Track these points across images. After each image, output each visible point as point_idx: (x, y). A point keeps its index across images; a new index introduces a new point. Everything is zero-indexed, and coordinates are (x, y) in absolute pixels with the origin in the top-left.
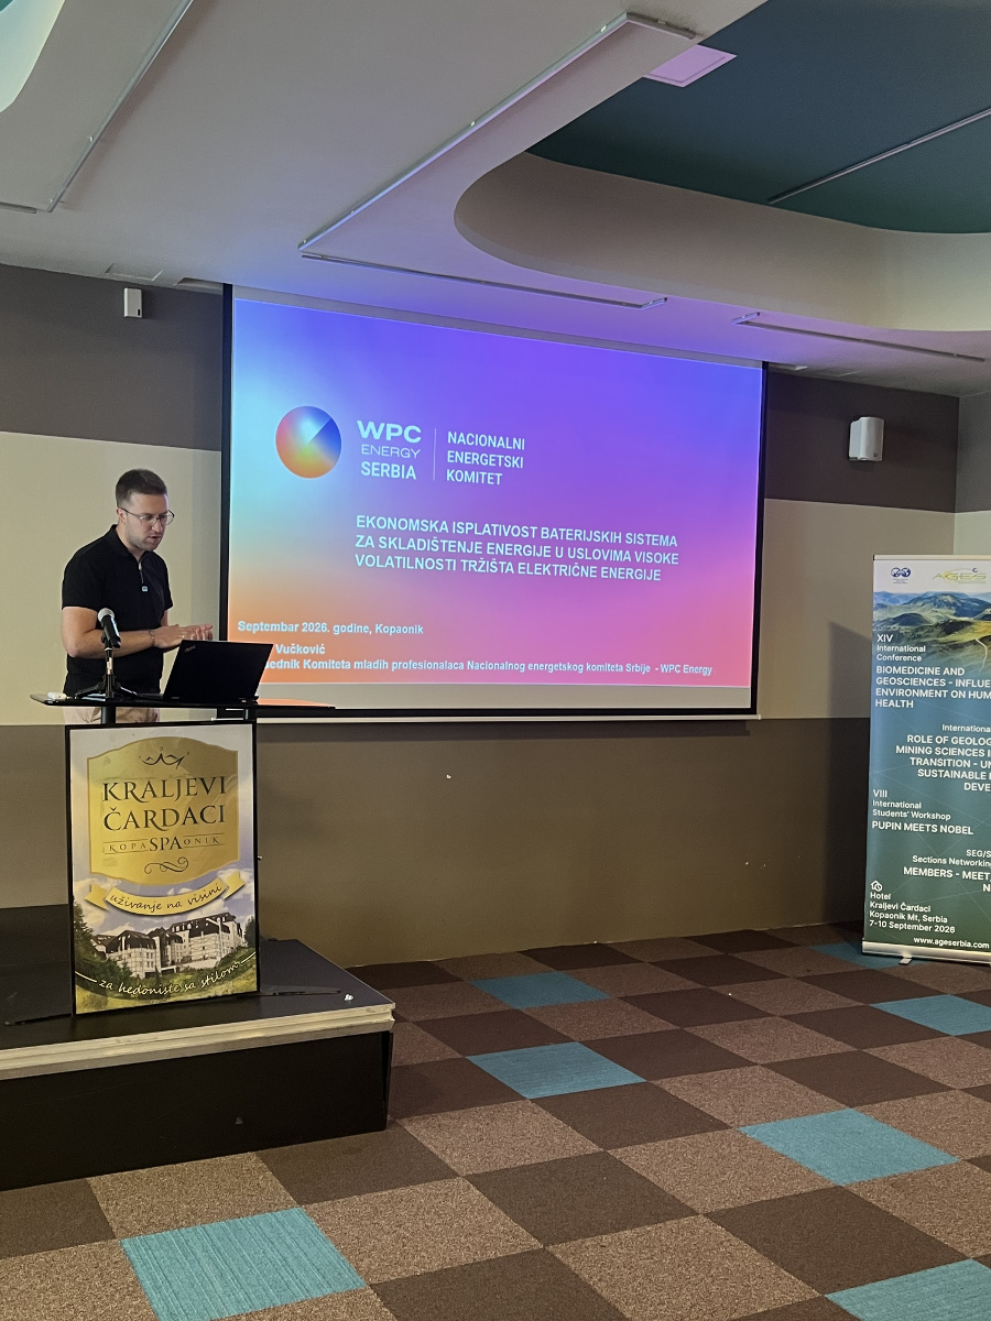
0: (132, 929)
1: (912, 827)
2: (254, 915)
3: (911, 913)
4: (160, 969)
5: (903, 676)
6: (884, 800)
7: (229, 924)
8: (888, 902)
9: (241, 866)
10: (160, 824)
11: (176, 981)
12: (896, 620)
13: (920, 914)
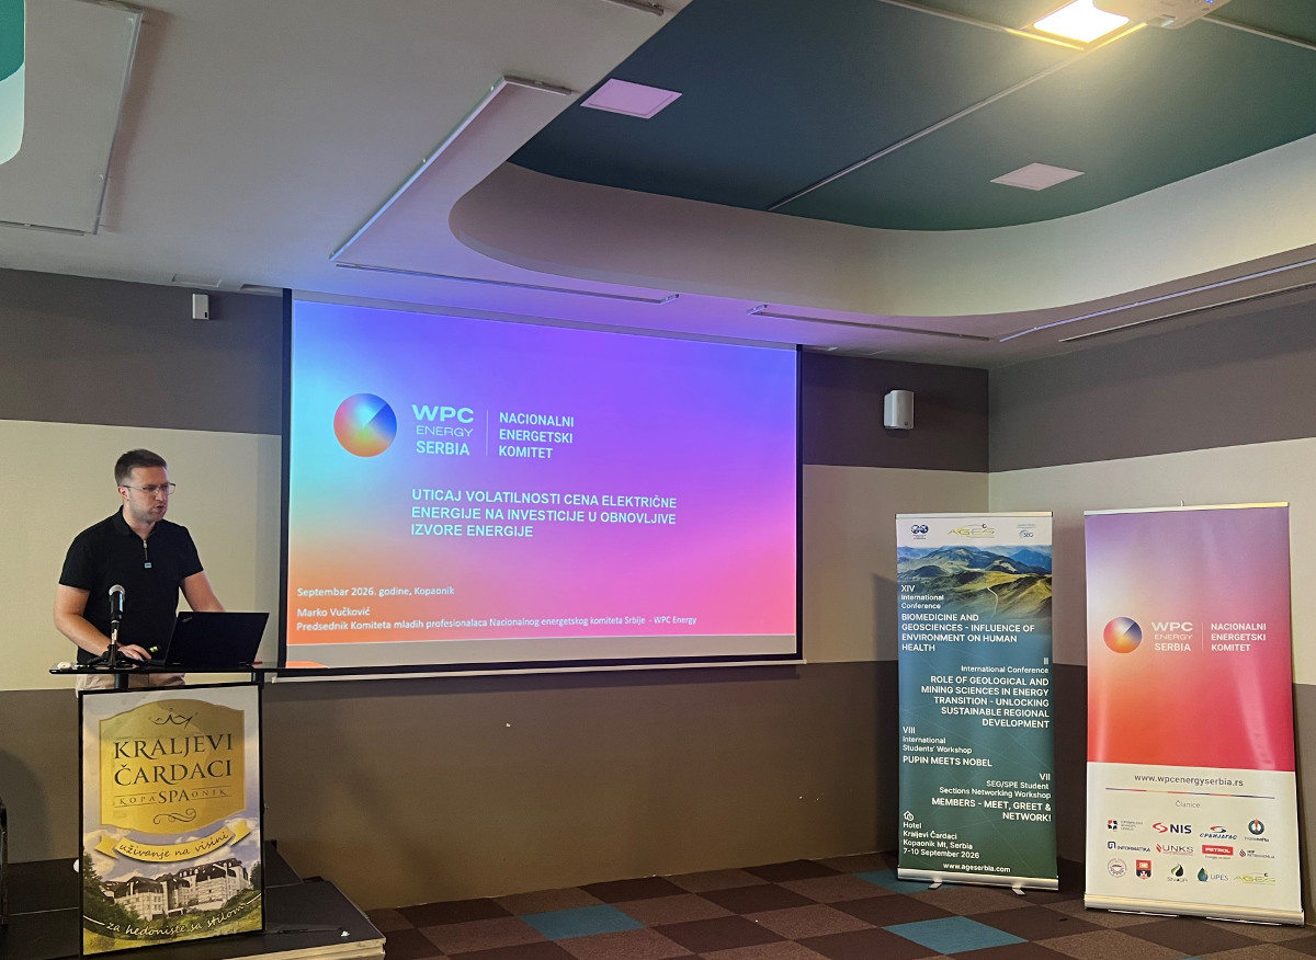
0: (140, 875)
1: (937, 761)
2: (259, 860)
3: (941, 840)
4: (167, 912)
5: (925, 623)
6: (912, 736)
7: (235, 869)
8: (919, 831)
9: (247, 815)
10: (169, 778)
11: (182, 922)
12: (918, 572)
13: (948, 841)
